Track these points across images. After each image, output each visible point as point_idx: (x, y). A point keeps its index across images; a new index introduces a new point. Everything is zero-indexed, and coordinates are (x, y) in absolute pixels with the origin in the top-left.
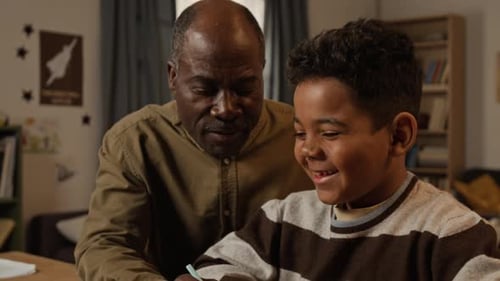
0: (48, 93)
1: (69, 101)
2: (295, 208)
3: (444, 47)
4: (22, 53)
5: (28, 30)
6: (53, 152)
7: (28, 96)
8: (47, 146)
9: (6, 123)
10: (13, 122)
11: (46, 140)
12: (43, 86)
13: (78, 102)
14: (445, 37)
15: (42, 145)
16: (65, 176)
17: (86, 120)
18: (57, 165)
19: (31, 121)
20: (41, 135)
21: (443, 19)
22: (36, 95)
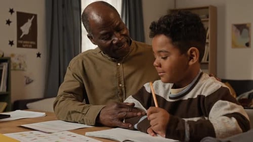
0: (21, 42)
1: (31, 46)
2: (157, 87)
3: (207, 21)
4: (9, 22)
5: (12, 11)
6: (23, 70)
7: (11, 43)
8: (21, 68)
9: (3, 56)
10: (5, 56)
11: (20, 65)
12: (19, 38)
13: (35, 47)
14: (208, 17)
15: (18, 67)
16: (29, 82)
17: (39, 55)
18: (25, 77)
19: (13, 55)
20: (17, 62)
21: (207, 8)
22: (15, 42)
